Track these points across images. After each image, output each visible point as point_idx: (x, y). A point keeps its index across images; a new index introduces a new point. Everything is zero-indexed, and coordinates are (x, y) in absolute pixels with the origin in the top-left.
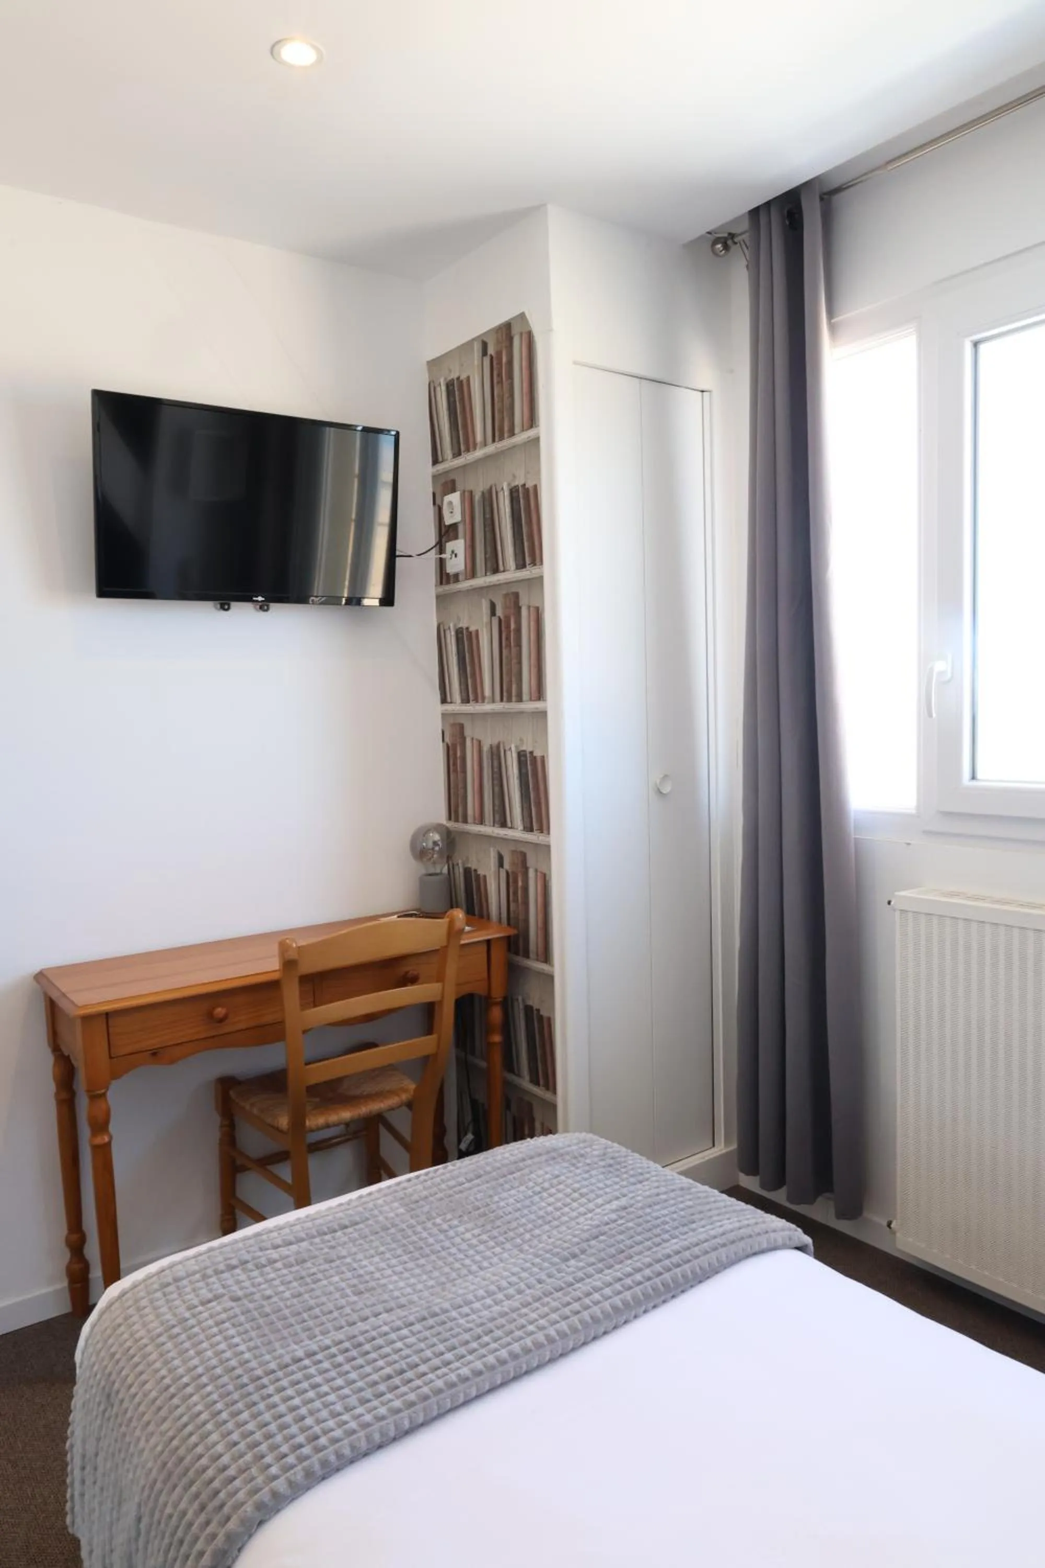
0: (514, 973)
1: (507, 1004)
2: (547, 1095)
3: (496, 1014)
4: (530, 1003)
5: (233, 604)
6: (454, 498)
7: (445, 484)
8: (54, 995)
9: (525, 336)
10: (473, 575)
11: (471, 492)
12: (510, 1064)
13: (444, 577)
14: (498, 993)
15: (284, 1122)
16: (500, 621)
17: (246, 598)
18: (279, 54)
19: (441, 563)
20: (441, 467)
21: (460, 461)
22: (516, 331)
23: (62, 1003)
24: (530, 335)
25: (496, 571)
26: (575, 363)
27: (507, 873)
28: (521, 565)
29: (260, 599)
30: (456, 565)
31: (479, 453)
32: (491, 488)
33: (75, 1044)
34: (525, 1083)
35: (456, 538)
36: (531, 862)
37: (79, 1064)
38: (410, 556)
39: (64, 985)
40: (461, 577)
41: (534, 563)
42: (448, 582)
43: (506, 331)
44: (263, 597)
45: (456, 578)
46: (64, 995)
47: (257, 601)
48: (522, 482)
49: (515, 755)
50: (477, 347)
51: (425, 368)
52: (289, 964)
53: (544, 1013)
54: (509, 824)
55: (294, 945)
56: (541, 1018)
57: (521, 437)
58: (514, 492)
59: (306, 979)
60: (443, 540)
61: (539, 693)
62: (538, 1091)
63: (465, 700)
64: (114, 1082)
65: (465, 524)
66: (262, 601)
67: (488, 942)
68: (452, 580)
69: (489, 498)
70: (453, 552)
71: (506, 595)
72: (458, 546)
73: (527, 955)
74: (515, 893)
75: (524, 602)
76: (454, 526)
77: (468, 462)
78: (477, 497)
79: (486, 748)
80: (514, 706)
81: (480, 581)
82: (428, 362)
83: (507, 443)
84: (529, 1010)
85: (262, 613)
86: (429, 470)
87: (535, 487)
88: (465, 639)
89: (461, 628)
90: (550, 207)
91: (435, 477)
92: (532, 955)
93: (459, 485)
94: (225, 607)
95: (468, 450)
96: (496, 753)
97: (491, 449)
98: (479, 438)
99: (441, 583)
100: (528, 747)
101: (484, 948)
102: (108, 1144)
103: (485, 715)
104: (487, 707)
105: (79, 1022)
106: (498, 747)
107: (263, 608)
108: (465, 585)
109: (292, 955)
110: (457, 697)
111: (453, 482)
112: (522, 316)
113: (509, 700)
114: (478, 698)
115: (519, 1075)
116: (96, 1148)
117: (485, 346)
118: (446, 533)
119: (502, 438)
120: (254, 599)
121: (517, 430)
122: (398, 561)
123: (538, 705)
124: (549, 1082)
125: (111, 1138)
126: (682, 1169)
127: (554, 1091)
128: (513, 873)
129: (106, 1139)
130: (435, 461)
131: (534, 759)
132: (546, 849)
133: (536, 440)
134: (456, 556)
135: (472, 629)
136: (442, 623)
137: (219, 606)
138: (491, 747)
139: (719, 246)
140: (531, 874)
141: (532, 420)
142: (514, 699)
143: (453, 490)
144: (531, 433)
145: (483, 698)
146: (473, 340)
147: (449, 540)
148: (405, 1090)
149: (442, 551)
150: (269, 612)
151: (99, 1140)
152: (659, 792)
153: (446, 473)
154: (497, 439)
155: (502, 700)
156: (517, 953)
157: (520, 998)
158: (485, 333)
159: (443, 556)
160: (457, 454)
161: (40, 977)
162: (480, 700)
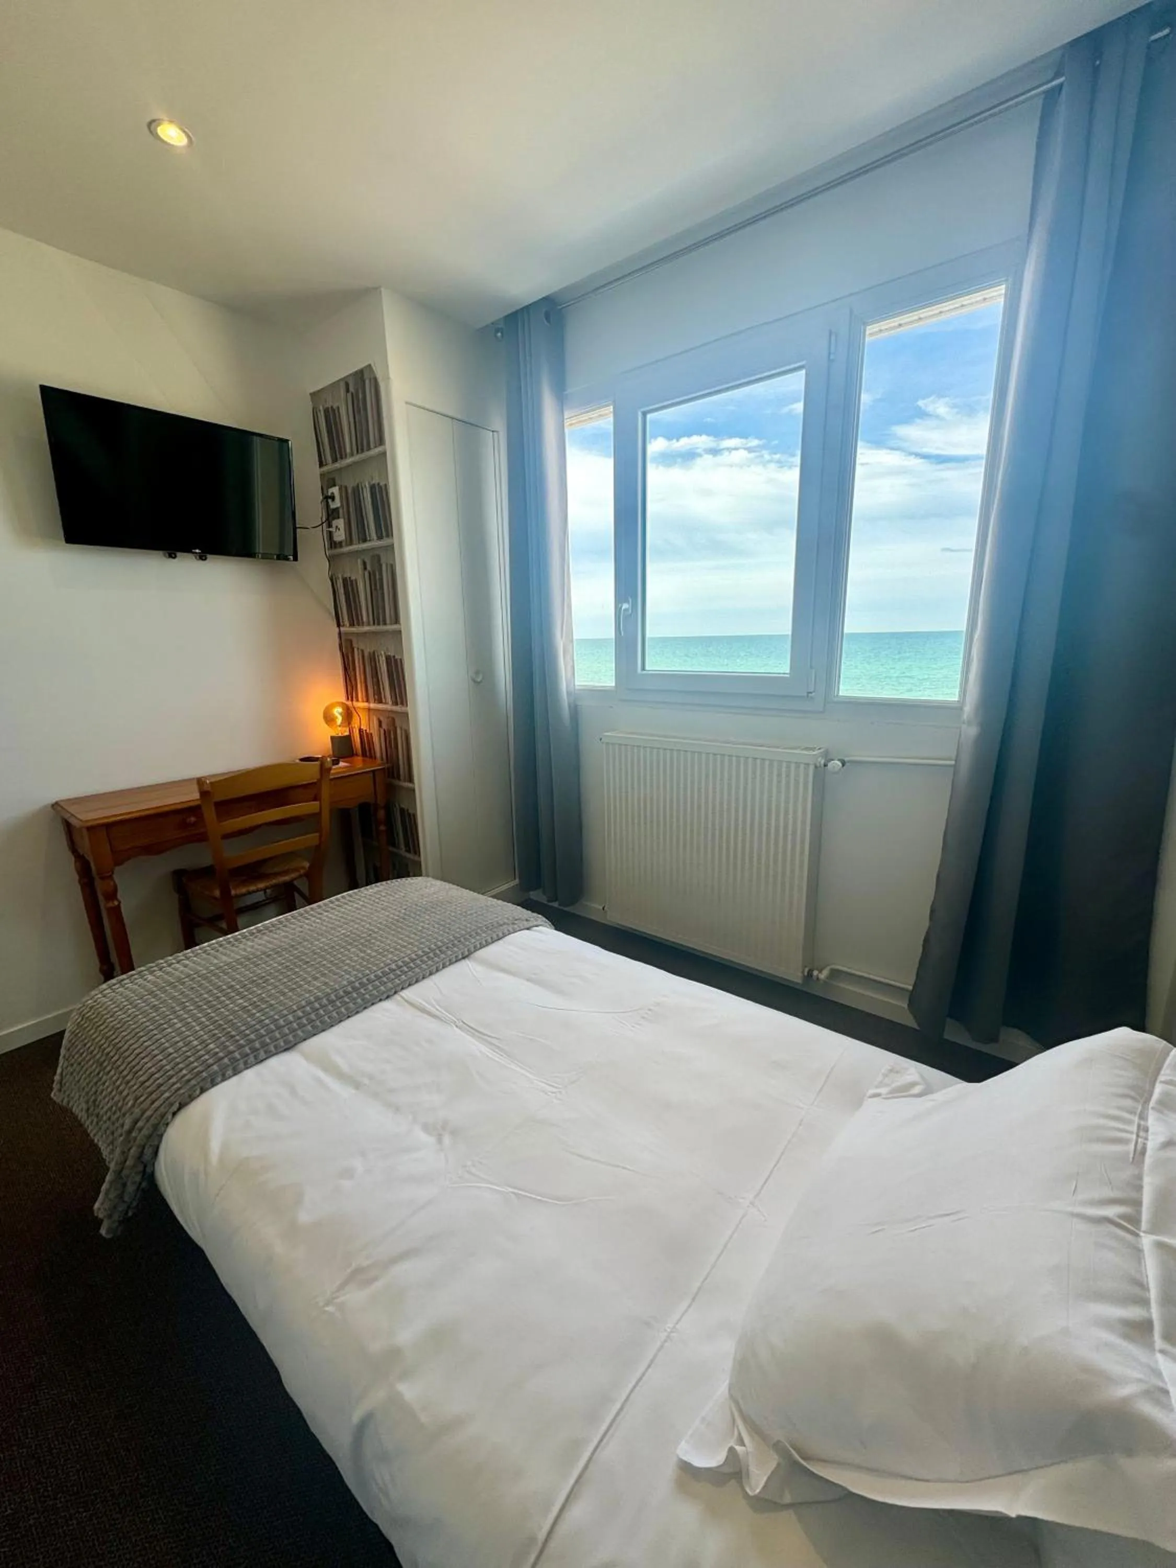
0: (391, 790)
1: (388, 808)
2: (416, 858)
3: (381, 814)
4: (403, 806)
5: (178, 554)
6: (335, 490)
7: (328, 481)
8: (67, 816)
9: (372, 381)
10: (351, 543)
11: (346, 488)
12: (393, 842)
13: (333, 544)
14: (381, 801)
15: (217, 893)
16: (370, 573)
17: (187, 549)
18: (156, 129)
19: (330, 534)
20: (325, 469)
21: (337, 465)
22: (366, 376)
23: (73, 821)
24: (375, 379)
25: (365, 540)
26: (407, 403)
27: (384, 730)
28: (380, 537)
29: (197, 551)
30: (340, 536)
31: (349, 460)
32: (358, 485)
33: (85, 846)
34: (403, 852)
35: (338, 518)
36: (398, 723)
37: (90, 858)
38: (307, 528)
39: (72, 809)
40: (344, 544)
41: (388, 536)
42: (335, 547)
43: (360, 376)
44: (200, 549)
45: (340, 544)
46: (72, 815)
47: (196, 553)
48: (377, 482)
49: (384, 658)
50: (342, 385)
51: (309, 397)
52: (204, 794)
53: (411, 811)
54: (384, 701)
55: (208, 782)
56: (409, 815)
57: (374, 452)
58: (372, 487)
59: (220, 805)
60: (330, 518)
61: (397, 620)
62: (410, 856)
63: (352, 625)
64: (117, 869)
65: (343, 509)
66: (199, 553)
67: (373, 771)
68: (338, 545)
69: (357, 491)
70: (337, 527)
71: (373, 557)
72: (340, 523)
73: (399, 778)
74: (390, 742)
75: (383, 561)
76: (337, 509)
77: (342, 466)
78: (350, 491)
79: (366, 654)
80: (382, 628)
81: (354, 547)
82: (311, 394)
83: (366, 454)
84: (402, 811)
85: (201, 562)
86: (317, 471)
87: (386, 485)
88: (349, 584)
89: (346, 578)
90: (382, 289)
91: (322, 475)
92: (402, 778)
93: (338, 481)
94: (172, 556)
95: (342, 458)
96: (373, 658)
97: (357, 458)
98: (348, 450)
99: (331, 547)
100: (391, 654)
101: (371, 775)
102: (119, 907)
103: (365, 634)
104: (366, 628)
105: (85, 832)
106: (374, 653)
107: (202, 558)
108: (346, 549)
109: (206, 788)
110: (347, 623)
111: (334, 480)
112: (370, 366)
113: (379, 624)
114: (360, 623)
115: (398, 848)
116: (109, 910)
117: (347, 385)
118: (332, 515)
119: (362, 451)
120: (193, 551)
121: (372, 445)
122: (298, 530)
123: (395, 627)
124: (417, 852)
125: (120, 902)
126: (492, 894)
127: (419, 855)
128: (388, 730)
129: (116, 903)
130: (321, 464)
131: (396, 661)
132: (406, 715)
133: (384, 454)
134: (339, 529)
135: (353, 578)
136: (334, 574)
137: (167, 555)
138: (370, 653)
139: (499, 334)
140: (399, 731)
141: (381, 441)
142: (381, 623)
143: (335, 485)
144: (380, 449)
145: (363, 623)
146: (338, 381)
147: (334, 519)
148: (303, 868)
149: (330, 526)
150: (206, 562)
151: (110, 904)
152: (474, 681)
153: (329, 473)
154: (360, 451)
155: (374, 624)
156: (393, 777)
157: (397, 805)
158: (348, 376)
159: (331, 529)
160: (335, 460)
161: (56, 805)
162: (361, 624)
